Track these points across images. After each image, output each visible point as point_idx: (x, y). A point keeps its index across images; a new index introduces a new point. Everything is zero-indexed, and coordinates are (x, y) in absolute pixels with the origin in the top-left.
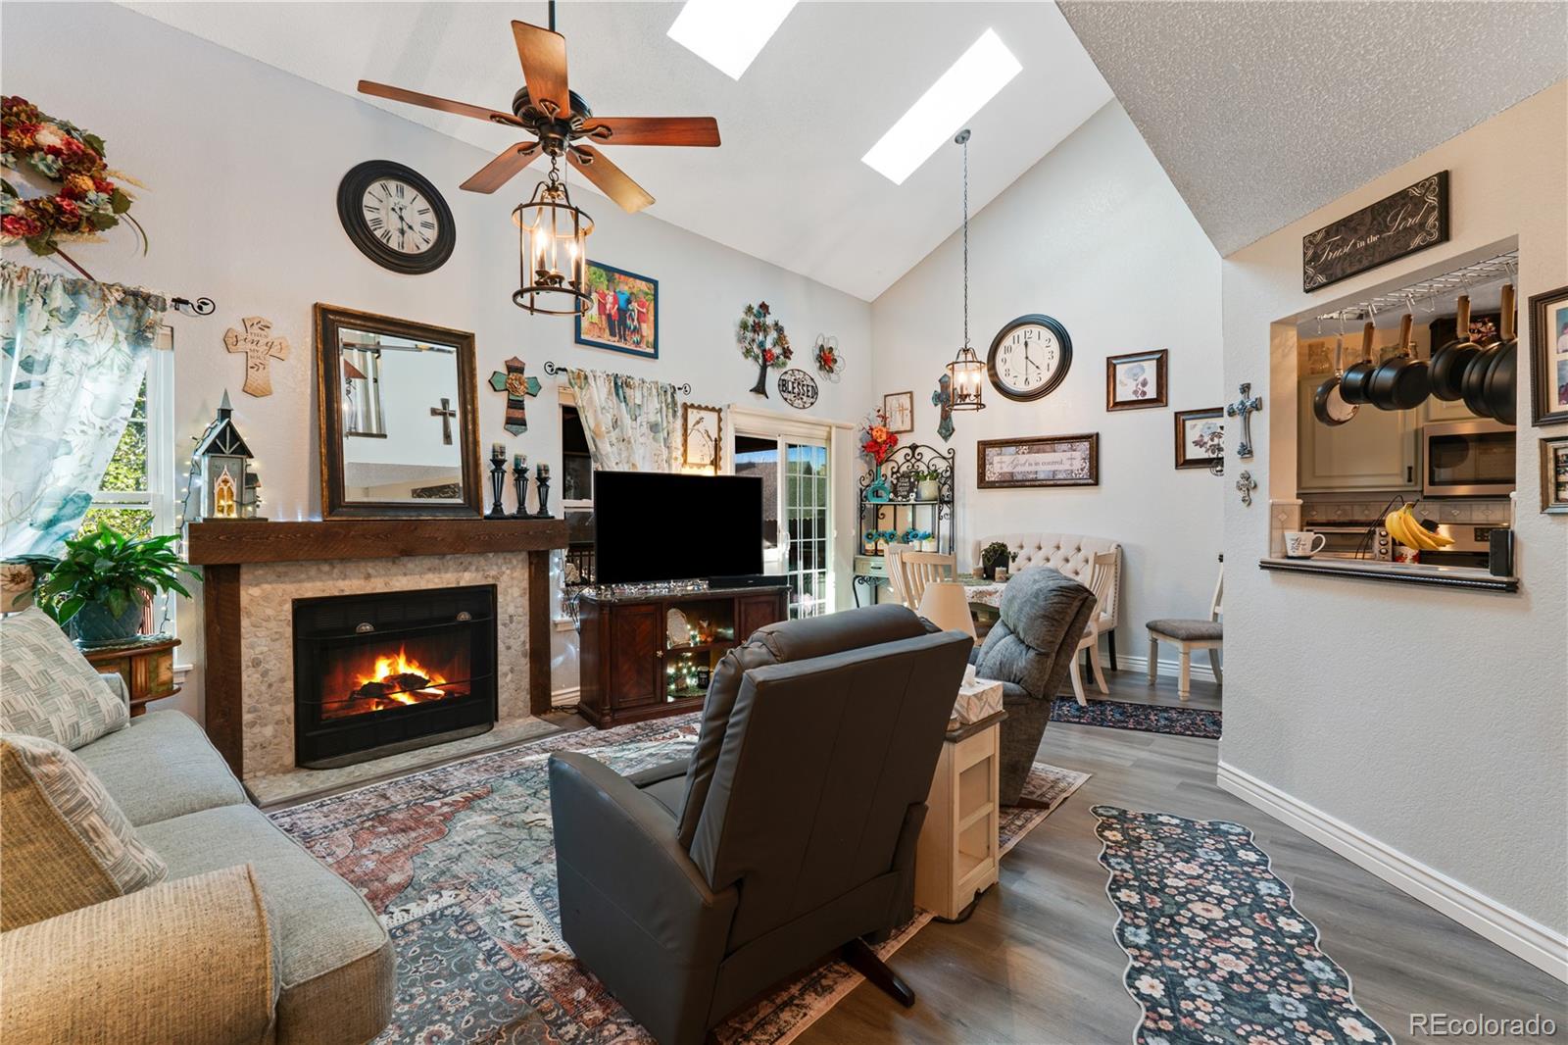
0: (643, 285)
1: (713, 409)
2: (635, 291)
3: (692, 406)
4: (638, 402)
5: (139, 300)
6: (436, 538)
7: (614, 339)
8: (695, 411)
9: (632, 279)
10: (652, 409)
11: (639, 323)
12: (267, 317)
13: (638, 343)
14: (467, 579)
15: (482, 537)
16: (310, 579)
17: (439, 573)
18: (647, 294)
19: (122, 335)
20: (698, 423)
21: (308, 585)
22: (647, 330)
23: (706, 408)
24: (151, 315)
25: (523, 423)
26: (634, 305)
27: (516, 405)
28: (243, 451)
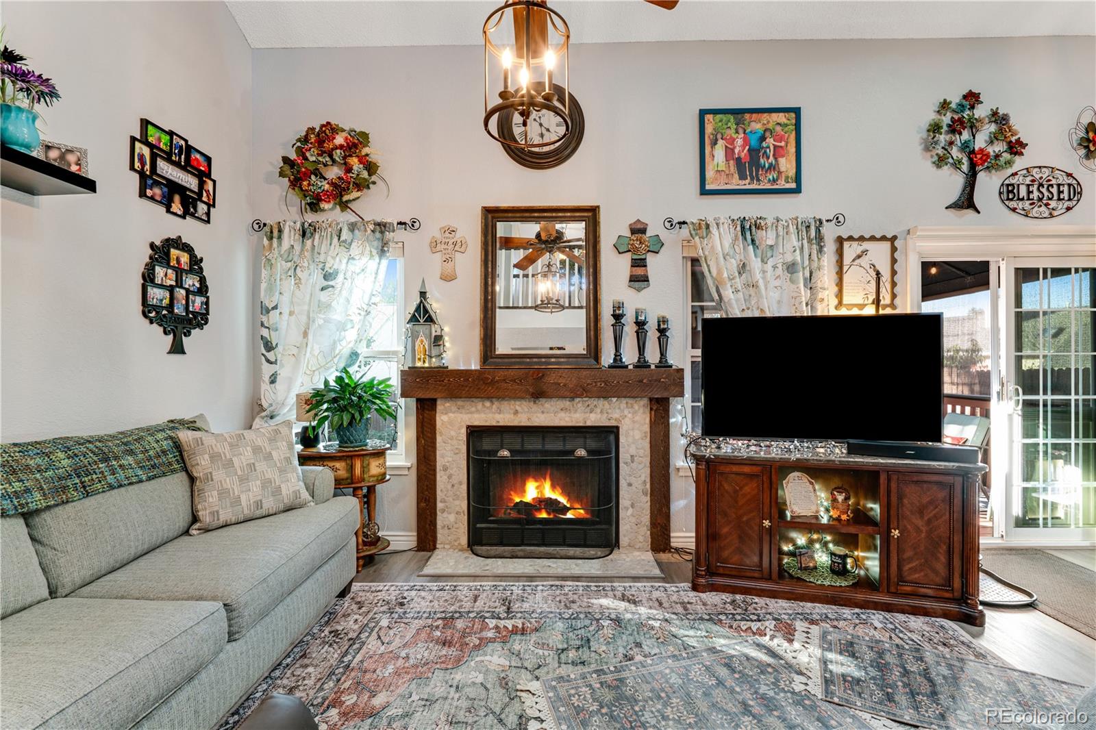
0: (781, 118)
1: (884, 238)
2: (770, 126)
3: (851, 238)
4: (770, 242)
5: (382, 227)
6: (559, 384)
7: (744, 182)
8: (855, 244)
9: (765, 115)
10: (791, 247)
11: (776, 159)
12: (454, 225)
13: (774, 181)
14: (593, 419)
15: (599, 384)
16: (478, 411)
17: (570, 413)
18: (786, 125)
19: (374, 252)
20: (859, 257)
21: (476, 416)
22: (786, 165)
23: (873, 238)
24: (389, 235)
25: (645, 279)
26: (770, 141)
27: (639, 263)
28: (430, 320)
